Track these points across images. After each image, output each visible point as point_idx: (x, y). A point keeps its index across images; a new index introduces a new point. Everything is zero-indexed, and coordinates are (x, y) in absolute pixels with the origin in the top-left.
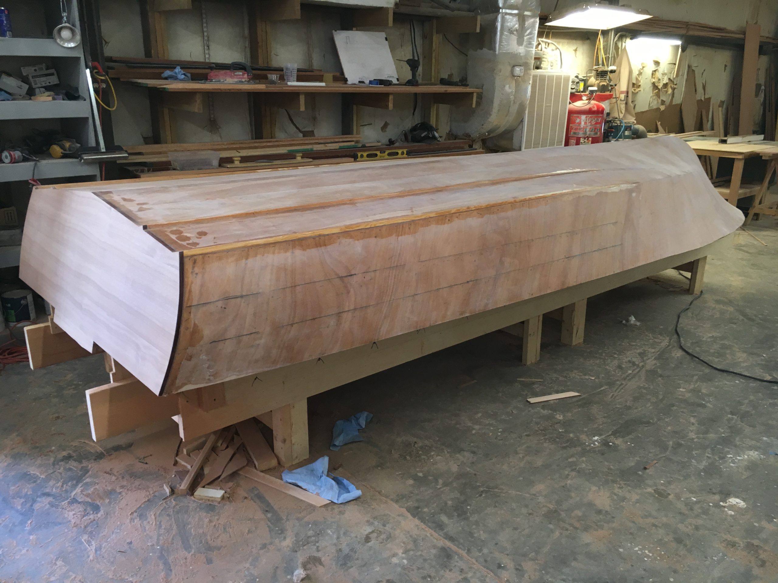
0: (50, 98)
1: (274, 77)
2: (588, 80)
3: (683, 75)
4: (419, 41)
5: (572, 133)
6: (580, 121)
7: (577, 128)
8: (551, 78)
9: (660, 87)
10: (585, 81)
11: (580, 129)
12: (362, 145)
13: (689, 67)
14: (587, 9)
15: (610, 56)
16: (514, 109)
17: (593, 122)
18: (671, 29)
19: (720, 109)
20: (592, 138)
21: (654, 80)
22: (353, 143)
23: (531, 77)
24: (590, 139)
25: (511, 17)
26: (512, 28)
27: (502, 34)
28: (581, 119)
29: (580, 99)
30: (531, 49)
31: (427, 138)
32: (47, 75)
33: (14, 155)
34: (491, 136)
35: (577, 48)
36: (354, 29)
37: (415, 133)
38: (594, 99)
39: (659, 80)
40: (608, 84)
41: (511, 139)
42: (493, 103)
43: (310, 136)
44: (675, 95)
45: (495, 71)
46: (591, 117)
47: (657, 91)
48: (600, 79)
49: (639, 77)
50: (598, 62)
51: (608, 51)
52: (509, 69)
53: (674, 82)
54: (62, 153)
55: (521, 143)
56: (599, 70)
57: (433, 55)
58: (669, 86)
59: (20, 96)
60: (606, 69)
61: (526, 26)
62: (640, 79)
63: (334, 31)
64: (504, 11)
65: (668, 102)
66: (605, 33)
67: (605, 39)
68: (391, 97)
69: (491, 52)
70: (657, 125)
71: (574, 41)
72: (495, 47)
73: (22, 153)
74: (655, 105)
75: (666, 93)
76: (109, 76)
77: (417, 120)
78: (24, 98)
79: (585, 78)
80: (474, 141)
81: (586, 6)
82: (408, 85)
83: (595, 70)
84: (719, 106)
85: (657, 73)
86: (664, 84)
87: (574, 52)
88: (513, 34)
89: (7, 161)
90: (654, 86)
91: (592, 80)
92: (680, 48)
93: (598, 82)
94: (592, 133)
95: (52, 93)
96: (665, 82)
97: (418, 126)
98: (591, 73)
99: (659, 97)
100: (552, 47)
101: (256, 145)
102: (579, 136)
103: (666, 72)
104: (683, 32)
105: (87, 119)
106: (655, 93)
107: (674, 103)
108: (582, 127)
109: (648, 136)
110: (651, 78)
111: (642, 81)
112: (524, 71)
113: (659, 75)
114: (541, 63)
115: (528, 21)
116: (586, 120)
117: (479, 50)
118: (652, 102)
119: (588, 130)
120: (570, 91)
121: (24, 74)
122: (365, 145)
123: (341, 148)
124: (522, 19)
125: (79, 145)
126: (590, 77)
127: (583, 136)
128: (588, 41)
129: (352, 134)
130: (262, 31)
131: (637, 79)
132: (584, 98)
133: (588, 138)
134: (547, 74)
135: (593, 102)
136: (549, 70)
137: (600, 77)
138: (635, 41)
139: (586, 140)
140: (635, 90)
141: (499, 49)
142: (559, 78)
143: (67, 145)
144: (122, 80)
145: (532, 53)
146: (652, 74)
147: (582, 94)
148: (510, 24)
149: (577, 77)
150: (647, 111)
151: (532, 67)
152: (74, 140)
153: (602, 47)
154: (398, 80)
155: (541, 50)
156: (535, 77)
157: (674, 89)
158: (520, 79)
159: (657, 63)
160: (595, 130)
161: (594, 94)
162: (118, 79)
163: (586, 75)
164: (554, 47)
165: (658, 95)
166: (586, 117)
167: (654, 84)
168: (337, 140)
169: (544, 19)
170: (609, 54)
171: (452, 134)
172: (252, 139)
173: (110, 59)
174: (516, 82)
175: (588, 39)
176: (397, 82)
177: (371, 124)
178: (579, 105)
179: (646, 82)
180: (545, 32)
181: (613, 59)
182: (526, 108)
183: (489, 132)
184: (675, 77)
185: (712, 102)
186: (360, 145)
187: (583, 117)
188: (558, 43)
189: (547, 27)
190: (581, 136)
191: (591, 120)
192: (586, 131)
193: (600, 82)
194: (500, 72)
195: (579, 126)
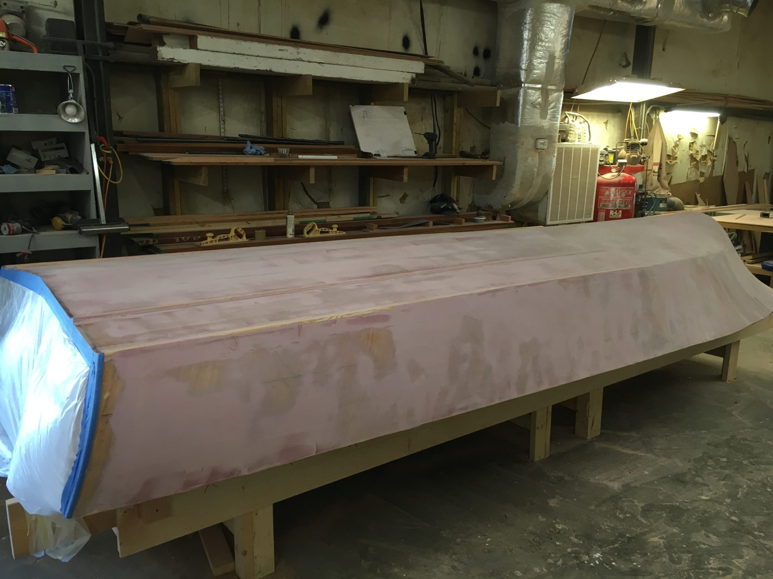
0: (54, 172)
1: (284, 150)
2: (618, 152)
3: (723, 147)
4: (440, 115)
5: (601, 205)
6: (609, 193)
7: (607, 200)
8: (578, 150)
9: (698, 159)
10: (615, 153)
11: (609, 201)
12: (378, 217)
13: (730, 138)
14: (614, 82)
15: (642, 129)
16: (538, 181)
17: (623, 195)
18: (709, 102)
19: (765, 181)
20: (623, 211)
21: (691, 152)
22: (369, 215)
23: (556, 150)
24: (620, 211)
25: (533, 91)
26: (534, 102)
27: (524, 108)
28: (610, 191)
29: (610, 171)
30: (556, 122)
31: (446, 209)
32: (56, 149)
33: (13, 227)
34: (515, 207)
35: (608, 120)
36: (372, 103)
37: (434, 204)
38: (623, 172)
39: (698, 151)
40: (639, 157)
41: (536, 211)
42: (515, 175)
43: (326, 208)
44: (716, 167)
45: (517, 144)
46: (621, 189)
47: (695, 162)
48: (630, 151)
49: (675, 149)
50: (630, 135)
51: (640, 123)
52: (532, 142)
53: (713, 155)
54: (63, 225)
55: (546, 215)
56: (629, 143)
57: (455, 128)
58: (708, 158)
59: (27, 169)
60: (637, 141)
61: (549, 99)
62: (676, 151)
63: (351, 106)
64: (526, 85)
65: (707, 175)
66: (636, 106)
67: (637, 112)
68: (406, 170)
69: (513, 125)
70: (696, 197)
71: (605, 114)
72: (517, 121)
73: (22, 225)
74: (693, 177)
75: (706, 165)
76: (118, 150)
77: (438, 192)
78: (29, 171)
79: (614, 151)
80: (498, 212)
81: (613, 80)
82: (425, 158)
83: (626, 143)
84: (764, 179)
85: (694, 144)
86: (702, 156)
87: (604, 125)
88: (536, 107)
89: (5, 232)
90: (692, 158)
91: (623, 152)
92: (719, 120)
93: (628, 154)
94: (622, 205)
95: (57, 166)
96: (703, 154)
97: (438, 197)
98: (622, 145)
99: (698, 169)
100: (580, 120)
101: (268, 216)
102: (609, 209)
103: (704, 144)
104: (722, 104)
105: (89, 191)
106: (693, 165)
107: (714, 175)
108: (611, 199)
109: (685, 208)
110: (688, 150)
111: (678, 153)
112: (548, 144)
113: (696, 147)
114: (567, 136)
115: (551, 94)
116: (616, 192)
117: (501, 123)
118: (690, 174)
119: (618, 202)
120: (598, 163)
121: (34, 148)
122: (381, 216)
123: (355, 219)
124: (545, 93)
125: (79, 217)
126: (620, 149)
127: (612, 209)
128: (620, 113)
129: (369, 205)
130: (278, 106)
131: (673, 151)
132: (614, 170)
133: (618, 210)
134: (573, 147)
135: (622, 174)
136: (577, 143)
137: (630, 149)
138: (669, 113)
139: (616, 213)
140: (671, 162)
141: (521, 123)
142: (586, 151)
143: (69, 217)
144: (130, 154)
145: (557, 126)
146: (690, 146)
147: (611, 166)
148: (533, 98)
149: (606, 149)
150: (685, 182)
151: (557, 140)
152: (77, 212)
153: (633, 120)
154: (416, 152)
155: (568, 123)
156: (560, 150)
157: (713, 161)
158: (544, 151)
159: (694, 135)
160: (625, 203)
161: (624, 166)
162: (127, 153)
163: (615, 148)
164: (582, 120)
165: (696, 167)
166: (616, 189)
167: (691, 155)
168: (352, 212)
169: (569, 93)
170: (641, 127)
171: (475, 206)
172: (265, 210)
173: (120, 134)
174: (539, 154)
175: (619, 111)
176: (415, 155)
177: (390, 195)
178: (608, 176)
179: (682, 154)
180: (572, 105)
181: (645, 131)
182: (551, 180)
183: (512, 204)
184: (714, 149)
185: (756, 173)
186: (376, 217)
187: (613, 189)
188: (588, 116)
189: (575, 101)
190: (611, 209)
191: (621, 193)
192: (616, 203)
193: (631, 155)
194: (523, 145)
195: (609, 198)
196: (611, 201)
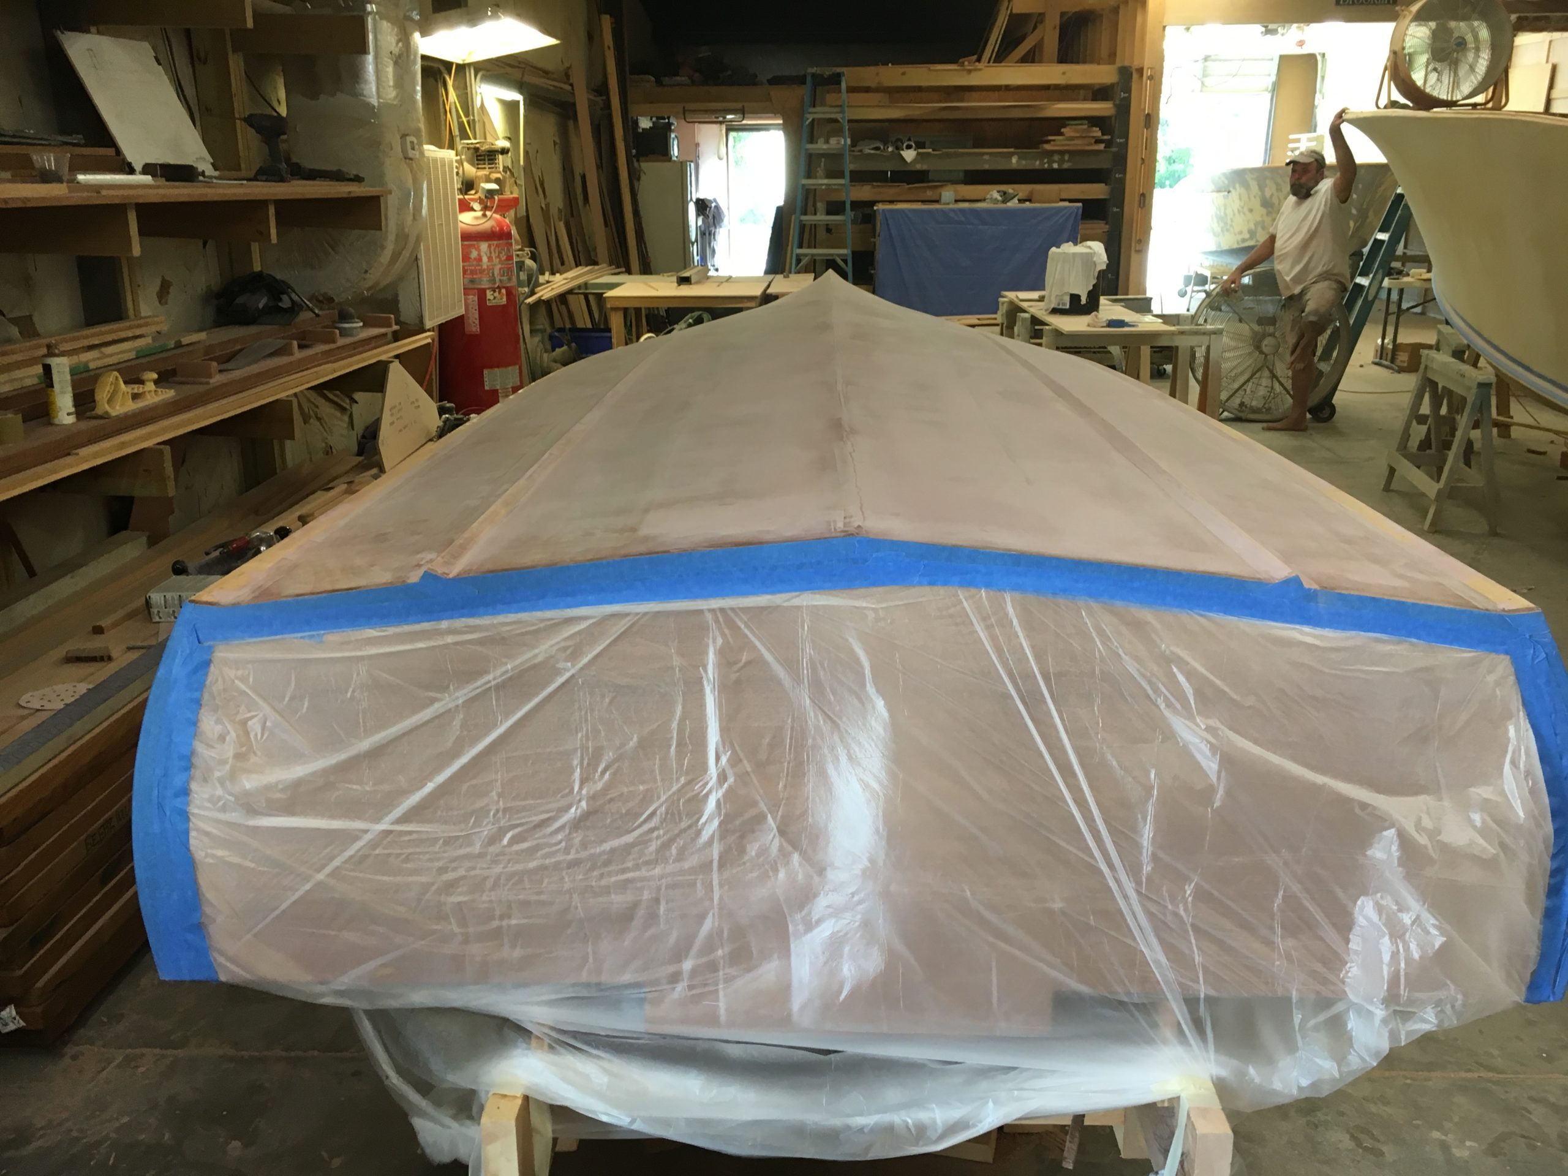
5: (466, 281)
6: (479, 255)
7: (475, 270)
11: (482, 271)
17: (504, 258)
20: (507, 288)
22: (152, 341)
24: (504, 291)
28: (479, 250)
29: (469, 209)
31: (275, 310)
38: (492, 209)
45: (381, 147)
46: (497, 246)
48: (487, 166)
52: (398, 141)
68: (273, 211)
91: (470, 169)
92: (522, 106)
93: (485, 172)
94: (504, 278)
102: (483, 287)
108: (485, 267)
116: (491, 253)
119: (496, 272)
127: (491, 286)
132: (476, 206)
133: (499, 288)
135: (491, 215)
137: (486, 162)
139: (496, 294)
141: (378, 97)
154: (213, 165)
158: (417, 165)
160: (507, 272)
166: (489, 246)
174: (411, 171)
176: (217, 172)
178: (471, 220)
187: (484, 246)
190: (487, 287)
191: (500, 253)
192: (493, 274)
193: (490, 173)
194: (391, 149)
195: (479, 265)
196: (484, 270)
